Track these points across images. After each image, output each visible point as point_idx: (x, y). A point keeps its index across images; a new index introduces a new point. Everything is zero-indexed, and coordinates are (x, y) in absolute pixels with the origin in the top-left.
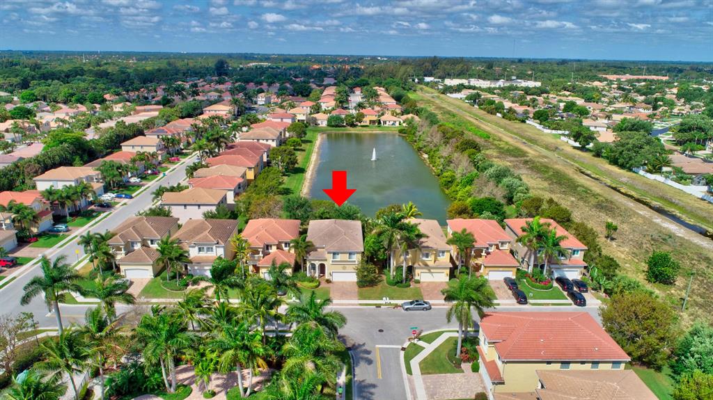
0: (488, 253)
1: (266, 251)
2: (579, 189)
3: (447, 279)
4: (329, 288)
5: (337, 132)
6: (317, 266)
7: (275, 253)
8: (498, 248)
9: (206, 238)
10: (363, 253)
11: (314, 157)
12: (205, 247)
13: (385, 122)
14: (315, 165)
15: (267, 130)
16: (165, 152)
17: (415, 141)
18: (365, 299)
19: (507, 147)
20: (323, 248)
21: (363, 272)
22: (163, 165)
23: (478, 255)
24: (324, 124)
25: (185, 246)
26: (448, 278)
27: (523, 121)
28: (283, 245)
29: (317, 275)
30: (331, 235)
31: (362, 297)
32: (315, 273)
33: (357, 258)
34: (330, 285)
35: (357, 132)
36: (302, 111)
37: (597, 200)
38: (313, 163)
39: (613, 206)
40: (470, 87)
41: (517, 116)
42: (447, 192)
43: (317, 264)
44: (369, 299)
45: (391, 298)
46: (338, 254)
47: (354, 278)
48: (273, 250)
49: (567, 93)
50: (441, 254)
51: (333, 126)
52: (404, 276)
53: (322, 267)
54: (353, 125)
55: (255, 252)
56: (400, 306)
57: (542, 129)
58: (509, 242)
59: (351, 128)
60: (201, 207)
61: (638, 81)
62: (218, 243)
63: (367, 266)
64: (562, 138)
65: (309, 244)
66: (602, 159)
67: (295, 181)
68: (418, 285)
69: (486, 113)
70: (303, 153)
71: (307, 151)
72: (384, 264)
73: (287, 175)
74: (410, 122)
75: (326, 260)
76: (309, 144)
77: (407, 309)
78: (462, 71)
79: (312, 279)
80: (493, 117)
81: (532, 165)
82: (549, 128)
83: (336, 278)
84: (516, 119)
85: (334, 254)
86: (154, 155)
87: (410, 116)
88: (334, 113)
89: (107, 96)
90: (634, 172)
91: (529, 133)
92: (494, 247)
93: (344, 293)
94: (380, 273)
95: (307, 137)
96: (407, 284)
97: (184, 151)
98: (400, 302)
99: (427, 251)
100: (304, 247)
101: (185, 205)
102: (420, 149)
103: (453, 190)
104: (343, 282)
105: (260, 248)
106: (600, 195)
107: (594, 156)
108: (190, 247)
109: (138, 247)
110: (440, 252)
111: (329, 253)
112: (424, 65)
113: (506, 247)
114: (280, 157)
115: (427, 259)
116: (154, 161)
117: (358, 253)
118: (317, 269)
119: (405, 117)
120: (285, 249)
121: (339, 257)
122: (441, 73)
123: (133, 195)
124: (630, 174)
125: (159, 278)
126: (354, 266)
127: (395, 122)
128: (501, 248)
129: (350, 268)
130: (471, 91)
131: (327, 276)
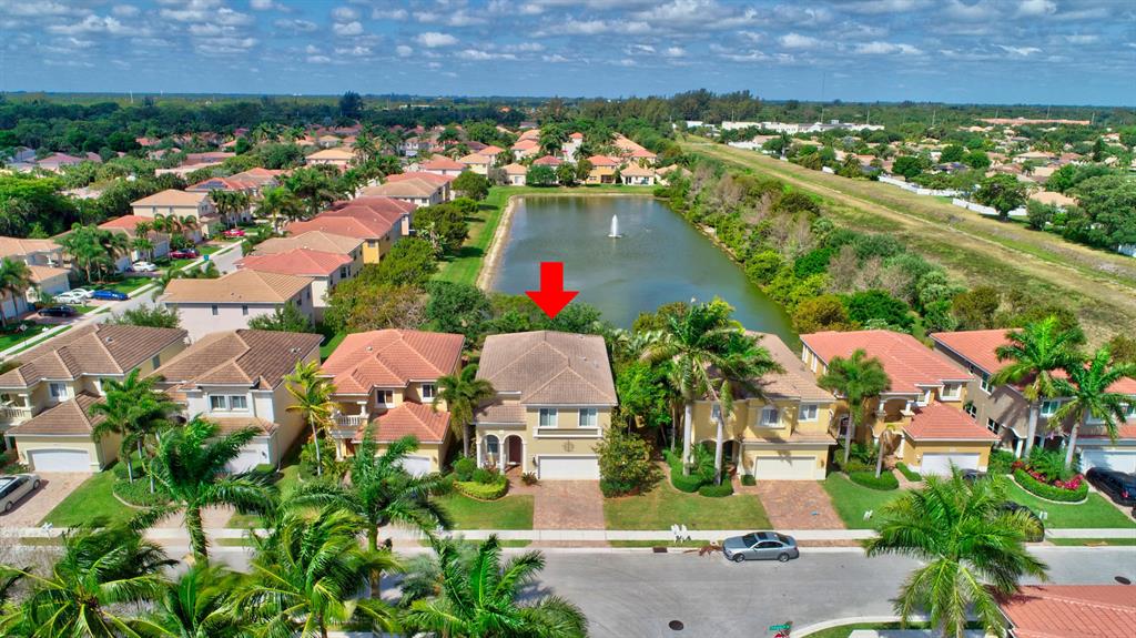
0: (917, 410)
1: (378, 406)
2: (1030, 282)
3: (821, 474)
4: (532, 497)
5: (544, 195)
6: (501, 442)
7: (400, 411)
8: (937, 398)
9: (229, 375)
10: (617, 409)
11: (501, 232)
12: (226, 396)
13: (629, 179)
14: (503, 245)
15: (414, 183)
16: (217, 221)
17: (687, 208)
18: (623, 526)
19: (859, 215)
20: (517, 398)
21: (616, 458)
22: (210, 243)
23: (895, 415)
24: (522, 181)
25: (178, 394)
26: (824, 470)
27: (874, 178)
28: (420, 391)
29: (501, 465)
30: (534, 368)
31: (615, 522)
32: (497, 459)
33: (600, 422)
34: (533, 490)
35: (578, 195)
36: (481, 162)
37: (1078, 304)
38: (499, 241)
39: (1118, 314)
40: (765, 132)
41: (864, 171)
42: (766, 289)
43: (502, 436)
44: (634, 526)
45: (693, 526)
46: (553, 412)
47: (592, 472)
48: (396, 402)
49: (935, 141)
50: (806, 413)
51: (536, 186)
52: (718, 465)
53: (515, 445)
54: (570, 184)
55: (350, 407)
56: (717, 548)
57: (914, 189)
58: (964, 384)
59: (569, 189)
60: (249, 310)
61: (1046, 126)
62: (257, 387)
63: (628, 443)
64: (955, 201)
65: (483, 388)
66: (1047, 234)
67: (463, 270)
68: (751, 490)
69: (802, 167)
70: (482, 224)
71: (488, 222)
72: (662, 437)
73: (446, 260)
74: (674, 178)
75: (523, 428)
76: (492, 211)
77: (736, 558)
78: (748, 112)
79: (489, 476)
80: (817, 173)
81: (917, 243)
82: (925, 185)
83: (550, 472)
84: (861, 175)
85: (544, 412)
86: (189, 222)
87: (674, 167)
88: (538, 163)
89: (143, 141)
90: (1121, 254)
91: (892, 195)
92: (929, 396)
93: (570, 513)
94: (655, 456)
95: (489, 200)
96: (725, 487)
97: (257, 221)
98: (715, 536)
99: (776, 406)
100: (470, 395)
101: (215, 307)
102: (698, 219)
103: (779, 285)
104: (565, 483)
105: (361, 398)
106: (1081, 295)
107: (1027, 228)
108: (191, 395)
109: (67, 395)
110: (805, 406)
111: (530, 410)
112: (685, 104)
113: (957, 394)
114: (433, 224)
115: (773, 425)
116: (190, 235)
117: (602, 410)
118: (501, 448)
119: (663, 170)
120: (424, 400)
121: (556, 421)
122: (715, 116)
123: (129, 295)
124: (1115, 257)
125: (111, 473)
126: (593, 443)
127: (647, 178)
128: (943, 398)
129: (584, 448)
130: (771, 137)
131: (526, 468)
